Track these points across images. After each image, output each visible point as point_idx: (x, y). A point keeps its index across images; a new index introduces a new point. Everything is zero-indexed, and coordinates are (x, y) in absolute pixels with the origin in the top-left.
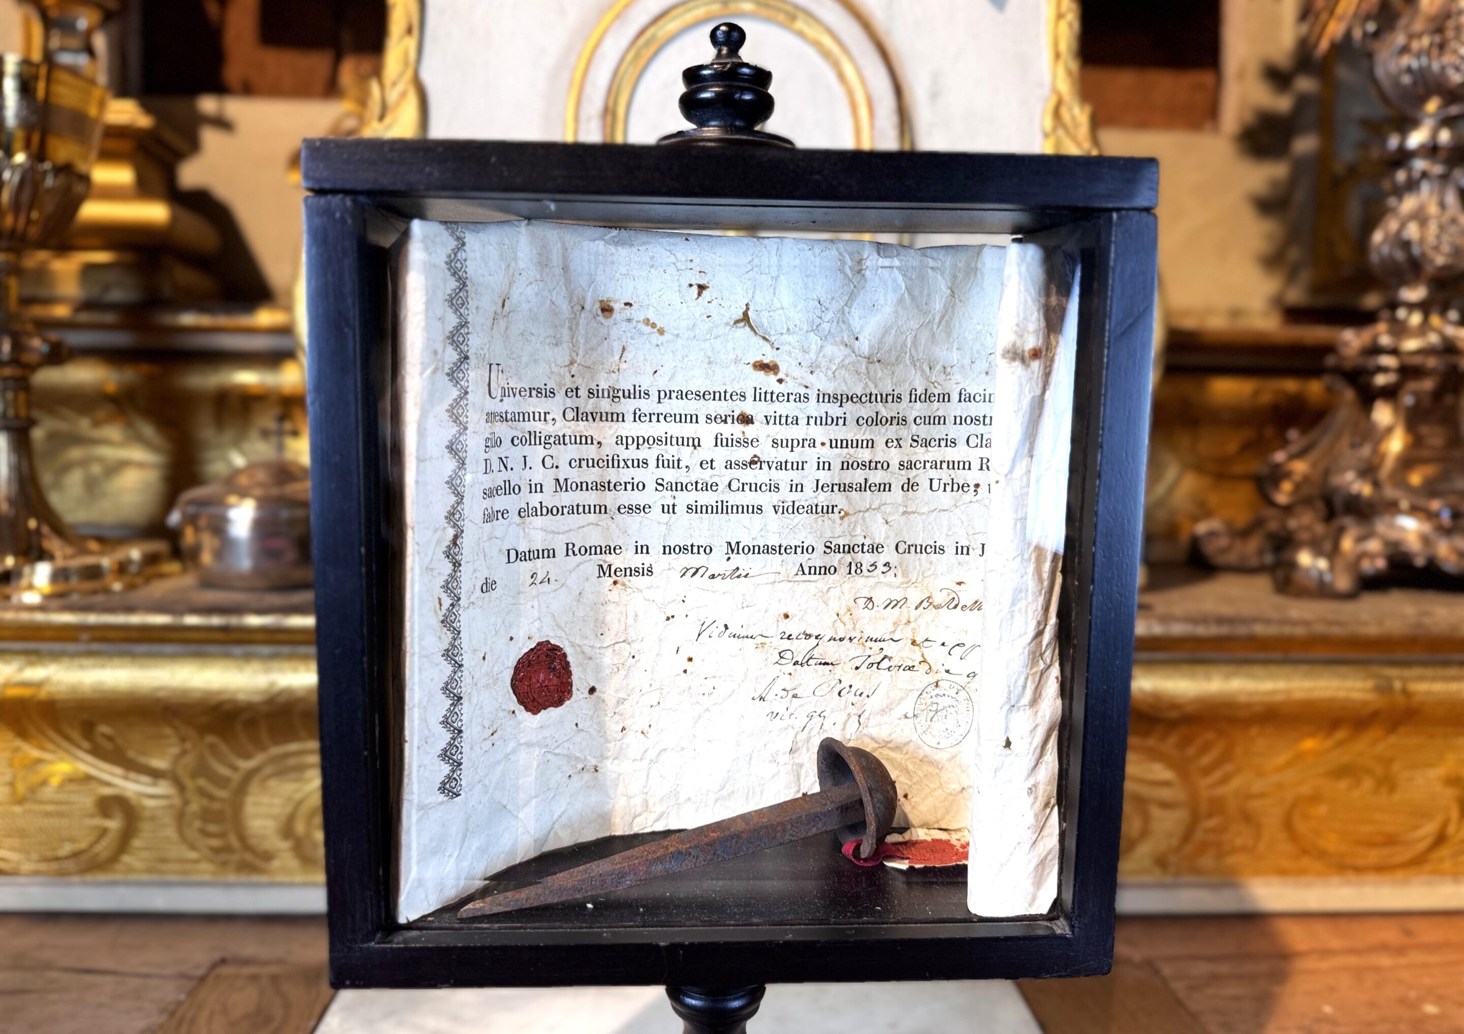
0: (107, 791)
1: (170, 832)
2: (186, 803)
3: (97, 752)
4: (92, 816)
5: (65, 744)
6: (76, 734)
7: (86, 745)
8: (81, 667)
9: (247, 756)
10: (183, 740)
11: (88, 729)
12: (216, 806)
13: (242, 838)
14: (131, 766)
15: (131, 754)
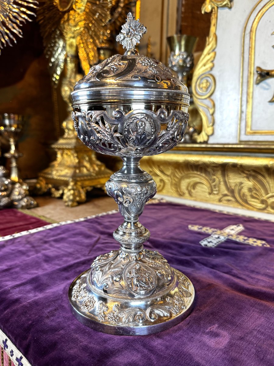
0: (161, 178)
1: (170, 187)
2: (172, 182)
3: (160, 171)
4: (159, 182)
5: (156, 170)
9: (181, 174)
10: (171, 170)
12: (176, 183)
13: (180, 190)
14: (164, 175)
15: (165, 172)
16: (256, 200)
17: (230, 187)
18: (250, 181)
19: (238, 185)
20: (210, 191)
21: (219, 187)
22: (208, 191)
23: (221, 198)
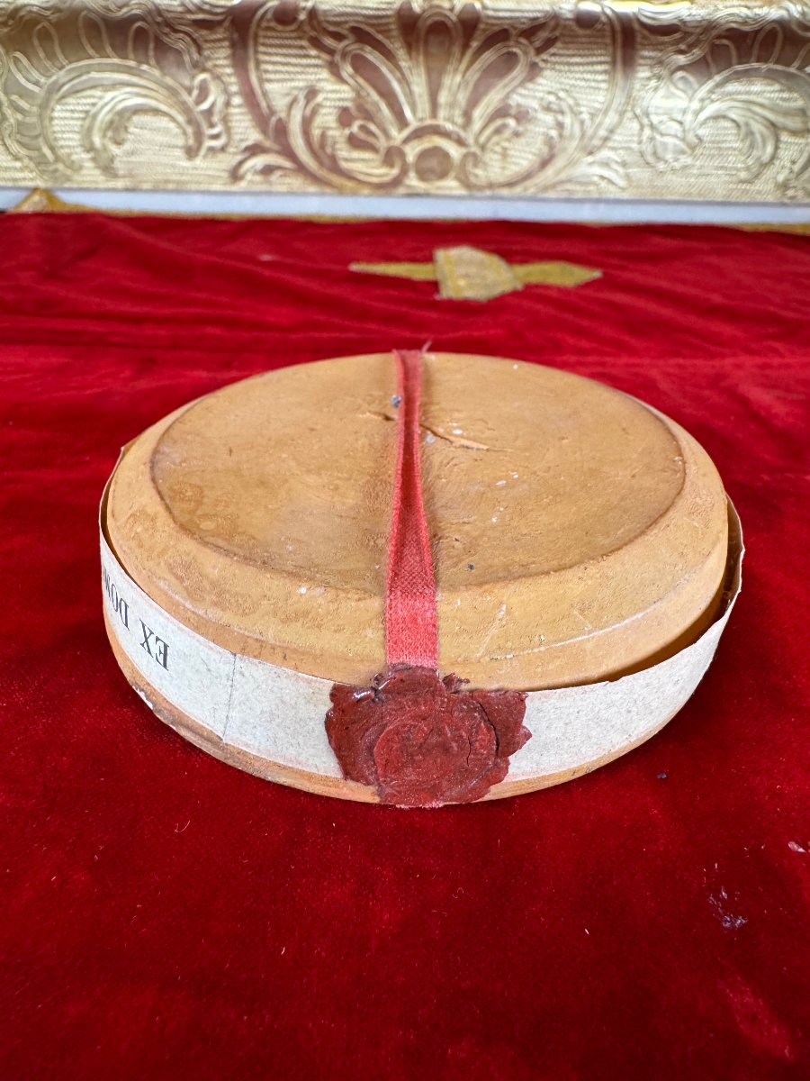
16: (367, 155)
17: (272, 112)
18: (342, 80)
19: (302, 102)
20: (191, 142)
21: (225, 120)
22: (180, 141)
23: (241, 163)
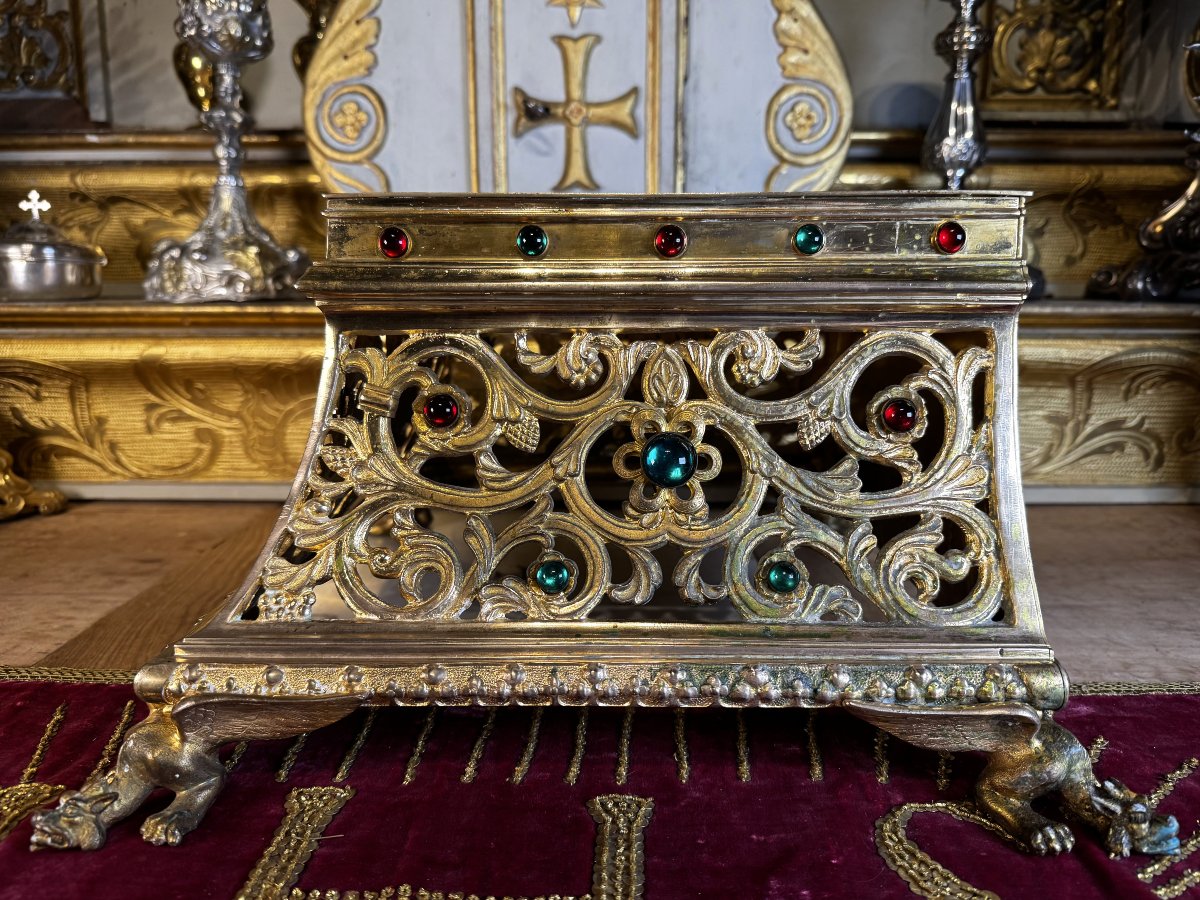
0: (202, 425)
1: (240, 451)
2: (249, 433)
3: (194, 400)
4: (191, 441)
5: (177, 396)
6: (182, 390)
7: (189, 397)
8: (186, 345)
9: (285, 403)
10: (246, 392)
11: (189, 385)
12: (268, 435)
13: (285, 454)
14: (216, 411)
15: (216, 402)
